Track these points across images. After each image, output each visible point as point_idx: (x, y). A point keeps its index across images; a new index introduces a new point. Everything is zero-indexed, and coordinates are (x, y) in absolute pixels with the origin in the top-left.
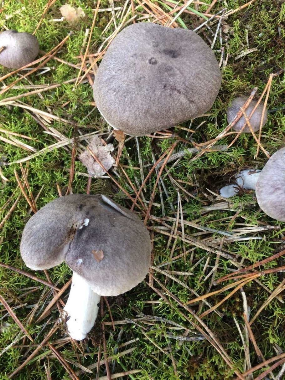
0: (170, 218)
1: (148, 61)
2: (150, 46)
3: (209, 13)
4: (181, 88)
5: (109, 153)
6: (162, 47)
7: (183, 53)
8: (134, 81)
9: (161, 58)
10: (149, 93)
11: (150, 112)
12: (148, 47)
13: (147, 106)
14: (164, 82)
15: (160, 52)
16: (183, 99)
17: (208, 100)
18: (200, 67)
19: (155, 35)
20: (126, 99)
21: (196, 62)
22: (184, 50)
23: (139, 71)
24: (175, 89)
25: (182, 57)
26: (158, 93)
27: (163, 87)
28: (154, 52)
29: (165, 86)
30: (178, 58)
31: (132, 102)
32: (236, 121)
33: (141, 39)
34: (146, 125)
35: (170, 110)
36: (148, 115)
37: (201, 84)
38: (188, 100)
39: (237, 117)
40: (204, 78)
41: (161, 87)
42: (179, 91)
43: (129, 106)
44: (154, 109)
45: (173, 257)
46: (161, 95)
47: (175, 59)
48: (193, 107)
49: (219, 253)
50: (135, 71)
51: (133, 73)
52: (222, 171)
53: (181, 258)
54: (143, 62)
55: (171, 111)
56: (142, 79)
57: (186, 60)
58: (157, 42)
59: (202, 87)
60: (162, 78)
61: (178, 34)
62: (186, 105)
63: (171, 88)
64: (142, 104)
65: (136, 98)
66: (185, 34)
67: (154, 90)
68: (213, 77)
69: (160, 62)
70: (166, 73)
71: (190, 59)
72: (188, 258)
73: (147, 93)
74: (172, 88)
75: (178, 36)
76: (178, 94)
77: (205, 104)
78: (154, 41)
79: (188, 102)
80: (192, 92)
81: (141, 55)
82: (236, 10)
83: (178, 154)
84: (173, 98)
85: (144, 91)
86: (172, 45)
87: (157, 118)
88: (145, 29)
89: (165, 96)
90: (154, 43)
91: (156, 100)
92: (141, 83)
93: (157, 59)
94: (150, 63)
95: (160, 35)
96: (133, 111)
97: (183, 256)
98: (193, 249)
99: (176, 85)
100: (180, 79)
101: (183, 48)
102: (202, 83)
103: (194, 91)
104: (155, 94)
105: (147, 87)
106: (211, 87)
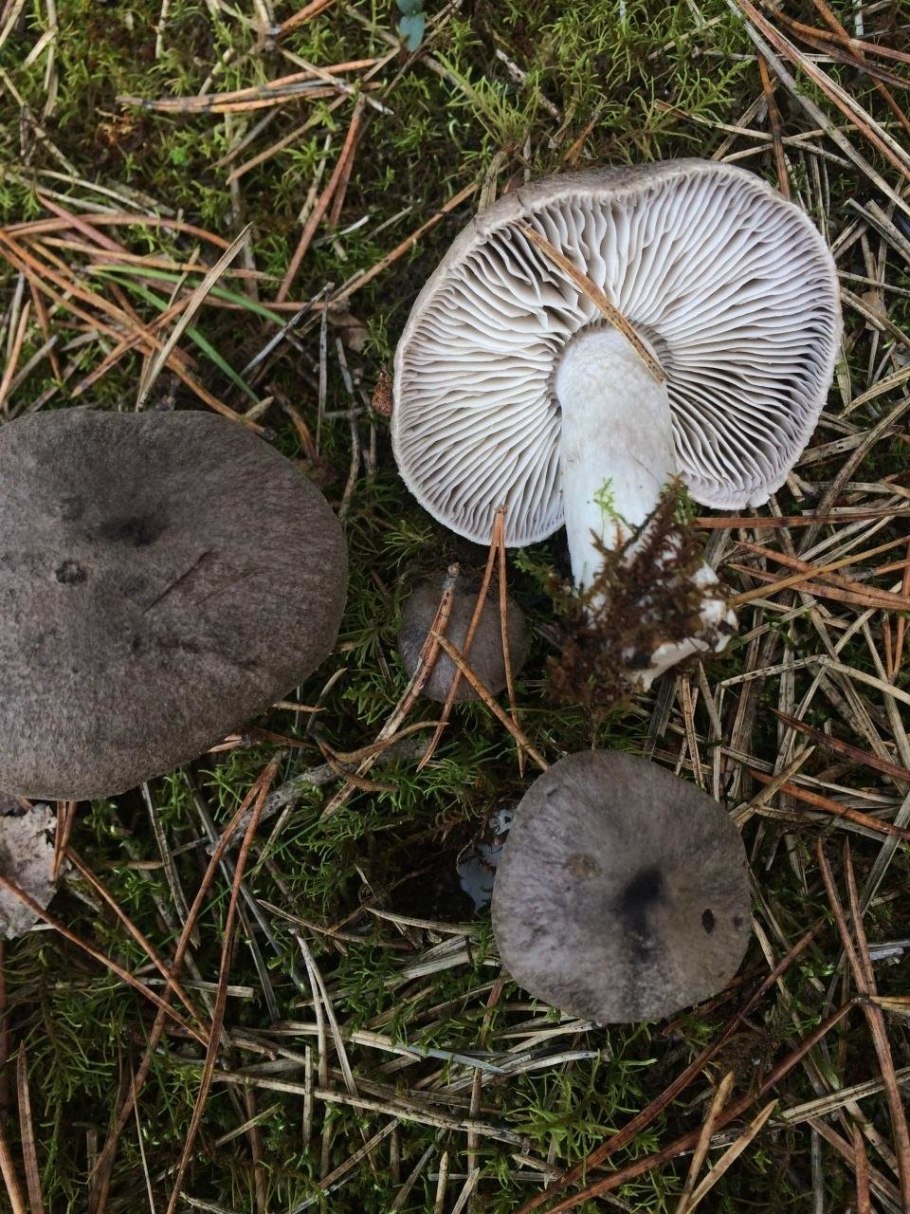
0: (296, 1026)
1: (53, 577)
2: (52, 521)
3: (287, 299)
4: (199, 633)
5: (43, 838)
6: (94, 516)
7: (175, 519)
8: (22, 650)
9: (96, 555)
10: (84, 678)
11: (109, 735)
12: (47, 523)
13: (92, 718)
14: (128, 632)
15: (89, 536)
16: (212, 665)
17: (304, 642)
18: (246, 548)
19: (71, 469)
20: (11, 715)
21: (231, 537)
22: (177, 504)
23: (32, 613)
24: (176, 643)
25: (172, 534)
26: (118, 670)
27: (129, 648)
28: (69, 543)
29: (136, 645)
30: (159, 543)
31: (31, 720)
32: (423, 676)
33: (24, 495)
34: (110, 775)
35: (177, 710)
36: (105, 745)
37: (264, 601)
38: (235, 663)
39: (424, 663)
40: (271, 579)
41: (123, 647)
42: (192, 647)
43: (28, 732)
44: (118, 723)
45: (331, 1168)
46: (129, 674)
47: (148, 549)
48: (260, 679)
49: (473, 1129)
50: (17, 616)
51: (12, 623)
52: (434, 826)
53: (356, 1166)
54: (37, 583)
55: (186, 713)
56: (49, 639)
57: (192, 542)
58: (79, 498)
59: (271, 611)
60: (117, 620)
61: (152, 446)
62: (233, 680)
63: (160, 644)
64: (70, 719)
65: (41, 703)
66: (178, 441)
67: (101, 665)
68: (304, 564)
69: (96, 570)
70: (129, 602)
71: (206, 532)
72: (383, 1160)
73: (78, 678)
74: (165, 641)
75: (154, 454)
76: (191, 656)
77: (299, 654)
78: (65, 495)
79: (235, 670)
80: (241, 634)
81: (28, 557)
82: (376, 269)
83: (279, 793)
84: (179, 674)
85: (68, 676)
86: (133, 496)
87: (143, 746)
88: (36, 453)
89: (148, 673)
90: (67, 506)
91: (117, 694)
92: (47, 651)
93: (84, 564)
94: (62, 580)
95: (90, 463)
96: (47, 745)
97: (366, 1157)
98: (390, 1128)
99: (174, 629)
100: (184, 607)
101: (173, 499)
102: (269, 598)
103: (249, 630)
104: (108, 678)
105: (72, 660)
106: (305, 598)
